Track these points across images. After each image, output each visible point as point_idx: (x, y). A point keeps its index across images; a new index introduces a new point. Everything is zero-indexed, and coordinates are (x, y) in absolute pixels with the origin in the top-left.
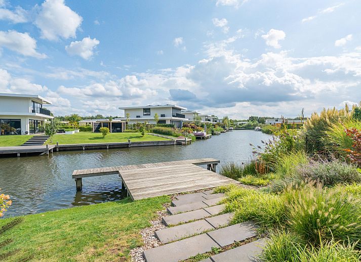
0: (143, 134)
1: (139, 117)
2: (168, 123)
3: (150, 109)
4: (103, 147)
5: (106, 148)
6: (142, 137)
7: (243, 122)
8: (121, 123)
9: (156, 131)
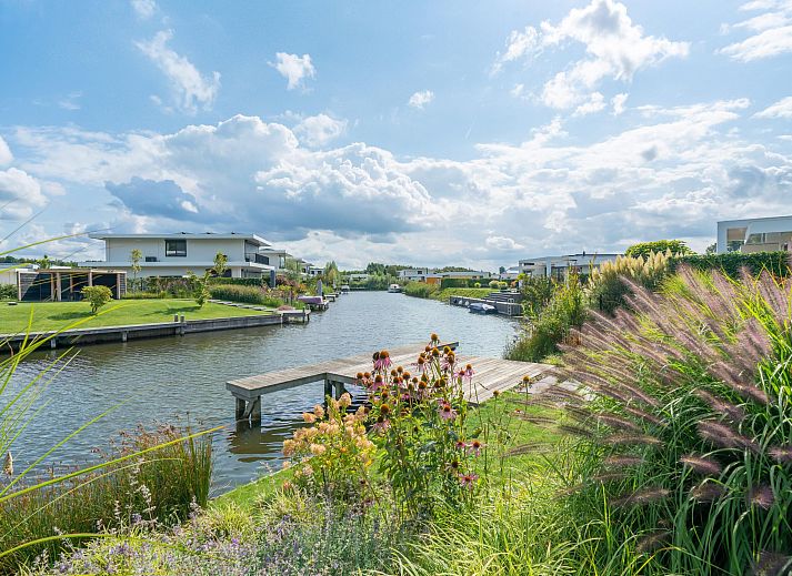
0: (201, 302)
1: (155, 260)
2: (237, 275)
3: (184, 241)
4: (104, 338)
5: (121, 341)
6: (199, 308)
7: (361, 276)
8: (116, 275)
9: (222, 294)
